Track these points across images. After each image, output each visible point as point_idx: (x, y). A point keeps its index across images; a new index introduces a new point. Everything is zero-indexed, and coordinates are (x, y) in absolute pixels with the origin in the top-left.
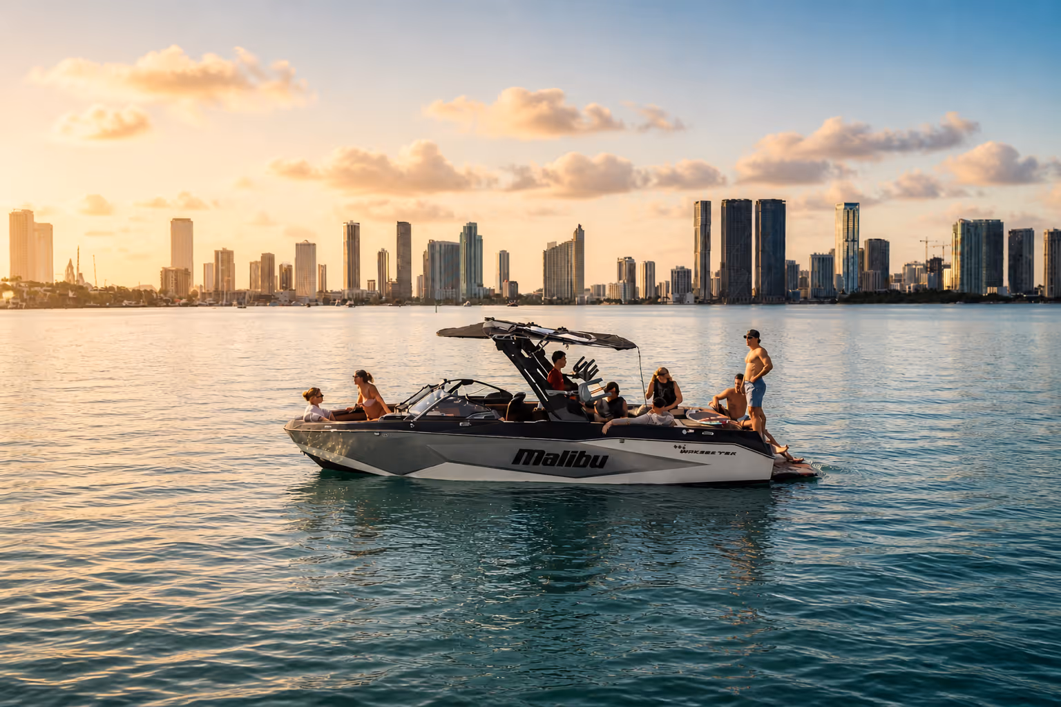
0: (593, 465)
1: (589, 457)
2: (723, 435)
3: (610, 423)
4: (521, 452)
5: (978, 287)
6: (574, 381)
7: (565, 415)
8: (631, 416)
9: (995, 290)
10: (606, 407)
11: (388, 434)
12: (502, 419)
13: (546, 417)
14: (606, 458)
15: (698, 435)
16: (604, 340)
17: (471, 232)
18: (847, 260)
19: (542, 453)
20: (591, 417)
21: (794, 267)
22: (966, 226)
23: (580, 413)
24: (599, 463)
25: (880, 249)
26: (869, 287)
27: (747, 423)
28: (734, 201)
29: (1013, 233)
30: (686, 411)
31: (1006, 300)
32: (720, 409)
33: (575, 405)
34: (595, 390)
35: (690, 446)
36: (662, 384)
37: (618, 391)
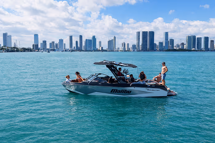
0: (128, 93)
1: (127, 91)
2: (156, 86)
3: (132, 83)
4: (112, 90)
5: (191, 48)
6: (123, 74)
7: (122, 82)
8: (136, 82)
9: (194, 49)
10: (130, 80)
11: (83, 86)
12: (108, 82)
13: (118, 82)
14: (131, 91)
15: (151, 86)
16: (130, 65)
17: (94, 37)
18: (166, 43)
19: (117, 90)
20: (127, 82)
21: (156, 44)
22: (189, 37)
23: (125, 81)
24: (129, 92)
25: (172, 41)
26: (170, 48)
27: (161, 83)
28: (144, 32)
29: (198, 38)
30: (147, 80)
31: (196, 51)
32: (155, 80)
33: (124, 80)
34: (128, 76)
35: (149, 89)
36: (142, 75)
37: (133, 76)
